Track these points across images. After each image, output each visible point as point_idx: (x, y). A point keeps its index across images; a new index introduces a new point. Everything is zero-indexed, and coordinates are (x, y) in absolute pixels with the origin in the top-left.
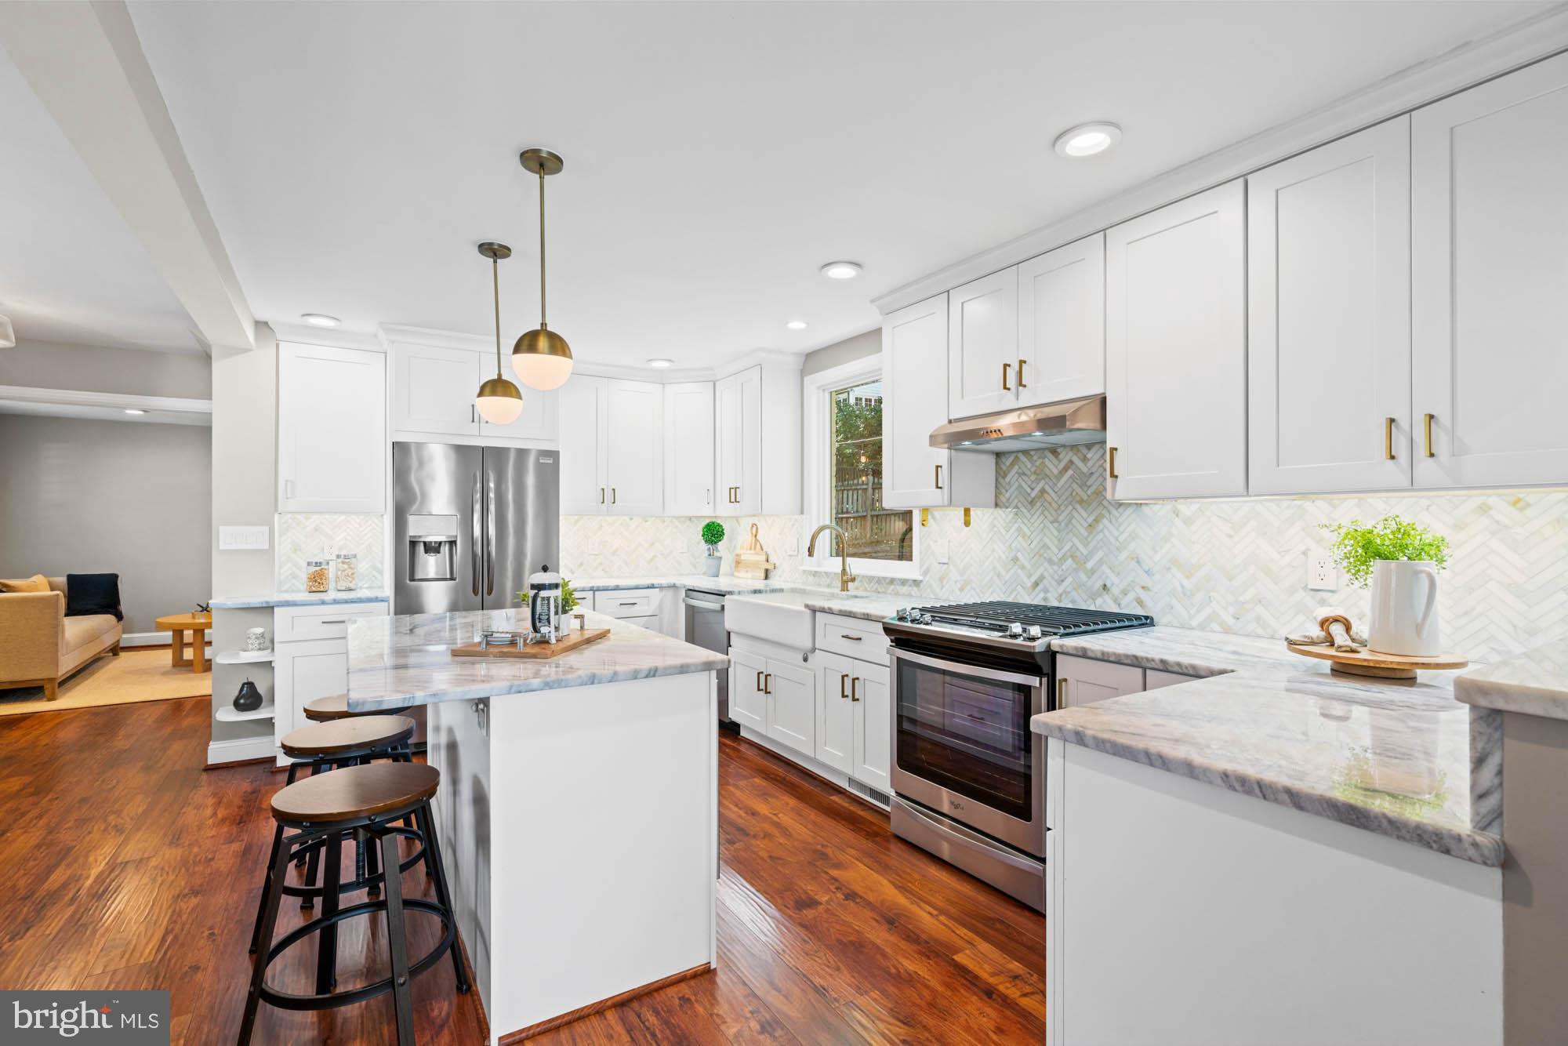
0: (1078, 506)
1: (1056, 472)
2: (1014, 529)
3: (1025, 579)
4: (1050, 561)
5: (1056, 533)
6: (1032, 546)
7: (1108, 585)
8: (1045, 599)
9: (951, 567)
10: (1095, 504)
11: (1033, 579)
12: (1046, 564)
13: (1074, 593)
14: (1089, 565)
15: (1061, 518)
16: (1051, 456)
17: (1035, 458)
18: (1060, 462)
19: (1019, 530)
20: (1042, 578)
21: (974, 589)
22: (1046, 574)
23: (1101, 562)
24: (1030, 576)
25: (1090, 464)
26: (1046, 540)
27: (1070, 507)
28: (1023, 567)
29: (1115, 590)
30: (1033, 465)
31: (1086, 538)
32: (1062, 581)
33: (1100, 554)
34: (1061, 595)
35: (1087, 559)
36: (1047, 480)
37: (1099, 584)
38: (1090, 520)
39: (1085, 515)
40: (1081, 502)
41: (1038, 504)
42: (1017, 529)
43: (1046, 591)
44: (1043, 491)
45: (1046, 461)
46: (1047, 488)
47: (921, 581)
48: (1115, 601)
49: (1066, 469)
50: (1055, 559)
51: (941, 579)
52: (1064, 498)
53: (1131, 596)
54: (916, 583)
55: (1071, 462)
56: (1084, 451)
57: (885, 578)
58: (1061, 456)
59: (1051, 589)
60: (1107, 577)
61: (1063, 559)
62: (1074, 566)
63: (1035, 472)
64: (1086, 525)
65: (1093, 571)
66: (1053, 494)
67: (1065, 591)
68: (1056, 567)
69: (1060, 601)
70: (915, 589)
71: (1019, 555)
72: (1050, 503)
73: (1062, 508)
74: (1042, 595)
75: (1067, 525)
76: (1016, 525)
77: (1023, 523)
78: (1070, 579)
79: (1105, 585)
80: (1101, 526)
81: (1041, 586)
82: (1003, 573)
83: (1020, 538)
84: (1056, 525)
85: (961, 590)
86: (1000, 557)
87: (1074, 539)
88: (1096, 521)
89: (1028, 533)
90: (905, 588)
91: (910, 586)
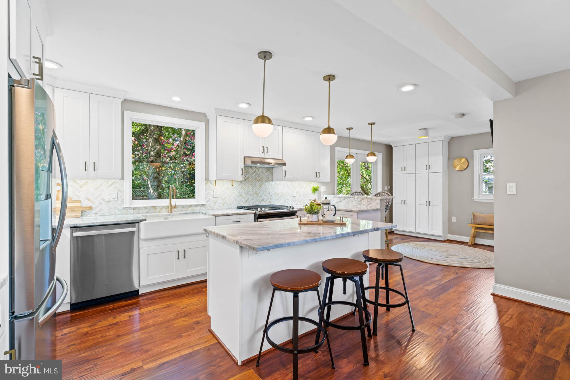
0: (257, 181)
1: (252, 173)
2: (240, 187)
3: (244, 200)
4: (250, 195)
5: (252, 188)
6: (246, 191)
7: (264, 199)
8: (249, 204)
9: (219, 198)
10: (261, 181)
11: (246, 200)
12: (249, 196)
13: (256, 202)
14: (260, 195)
15: (253, 184)
16: (251, 169)
17: (246, 168)
18: (253, 170)
19: (242, 187)
20: (248, 199)
21: (227, 204)
22: (249, 198)
23: (262, 194)
24: (245, 199)
25: (260, 171)
26: (249, 189)
27: (255, 182)
28: (243, 197)
29: (265, 200)
30: (246, 170)
31: (259, 189)
32: (253, 199)
33: (262, 192)
34: (253, 203)
35: (259, 194)
36: (250, 174)
37: (262, 199)
38: (260, 185)
39: (258, 183)
40: (258, 180)
41: (247, 180)
42: (241, 187)
43: (249, 202)
44: (248, 177)
45: (249, 170)
46: (249, 176)
47: (206, 204)
48: (265, 202)
49: (254, 172)
50: (252, 194)
51: (215, 203)
52: (254, 179)
53: (268, 201)
54: (203, 205)
55: (255, 171)
56: (259, 168)
57: (186, 206)
58: (253, 169)
59: (250, 201)
60: (264, 197)
61: (254, 194)
62: (256, 195)
63: (246, 172)
64: (259, 186)
65: (260, 196)
66: (251, 178)
67: (254, 202)
68: (252, 196)
69: (253, 204)
70: (203, 207)
71: (242, 194)
72: (250, 181)
73: (253, 181)
74: (248, 203)
75: (255, 186)
76: (241, 186)
77: (243, 185)
78: (255, 199)
79: (263, 199)
80: (262, 186)
81: (248, 201)
82: (237, 198)
83: (242, 189)
84: (252, 186)
85: (223, 205)
86: (236, 195)
87: (256, 189)
88: (261, 185)
89: (244, 187)
90: (198, 208)
91: (200, 207)
